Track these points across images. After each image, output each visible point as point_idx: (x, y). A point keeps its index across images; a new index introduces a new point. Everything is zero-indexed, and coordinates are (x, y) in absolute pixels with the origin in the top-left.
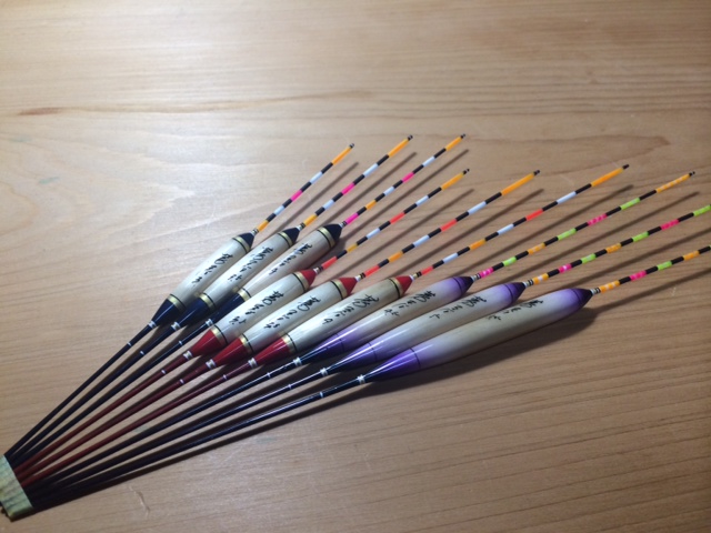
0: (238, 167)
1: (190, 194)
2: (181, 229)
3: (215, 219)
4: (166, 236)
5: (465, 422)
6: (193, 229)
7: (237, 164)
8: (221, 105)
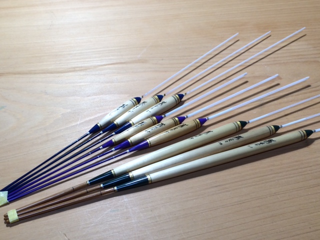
0: (89, 98)
1: (69, 110)
2: (66, 127)
3: (81, 122)
4: (60, 130)
5: (196, 199)
6: (72, 126)
7: (88, 96)
8: (77, 69)
